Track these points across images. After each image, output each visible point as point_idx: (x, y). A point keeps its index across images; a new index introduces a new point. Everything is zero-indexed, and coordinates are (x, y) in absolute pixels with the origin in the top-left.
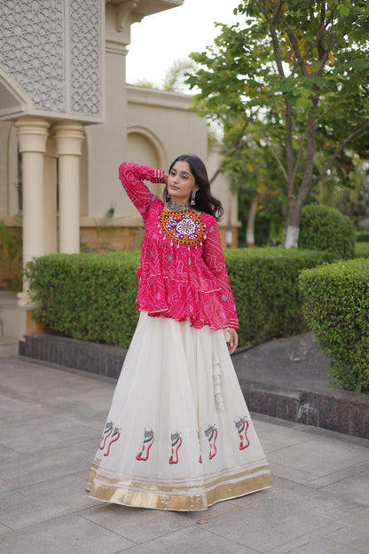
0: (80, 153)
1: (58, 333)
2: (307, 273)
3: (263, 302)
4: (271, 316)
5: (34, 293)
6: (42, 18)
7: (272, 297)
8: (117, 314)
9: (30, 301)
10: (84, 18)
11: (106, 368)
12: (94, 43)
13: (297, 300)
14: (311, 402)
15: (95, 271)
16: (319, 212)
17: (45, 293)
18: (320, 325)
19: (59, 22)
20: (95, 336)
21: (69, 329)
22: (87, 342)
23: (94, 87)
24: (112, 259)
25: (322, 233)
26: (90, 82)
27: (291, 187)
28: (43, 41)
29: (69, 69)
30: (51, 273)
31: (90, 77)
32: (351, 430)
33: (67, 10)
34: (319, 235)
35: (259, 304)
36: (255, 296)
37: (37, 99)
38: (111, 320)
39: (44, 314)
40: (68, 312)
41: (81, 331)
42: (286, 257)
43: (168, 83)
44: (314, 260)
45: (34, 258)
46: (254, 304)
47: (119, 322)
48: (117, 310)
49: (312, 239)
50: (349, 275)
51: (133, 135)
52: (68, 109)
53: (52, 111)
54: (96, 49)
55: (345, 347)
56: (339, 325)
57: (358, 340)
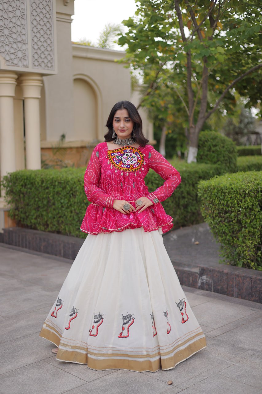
0: (39, 97)
1: (27, 227)
2: (203, 184)
3: (172, 202)
4: (179, 212)
5: (9, 199)
7: (179, 198)
8: (69, 213)
9: (6, 204)
11: (62, 251)
12: (48, 16)
13: (196, 200)
14: (207, 275)
15: (53, 182)
16: (211, 137)
17: (17, 198)
18: (213, 220)
19: (22, 1)
20: (54, 229)
21: (35, 224)
22: (48, 233)
23: (49, 49)
24: (64, 174)
25: (213, 152)
26: (45, 44)
27: (191, 119)
28: (11, 15)
29: (30, 35)
30: (21, 184)
31: (45, 41)
32: (236, 294)
34: (211, 153)
37: (8, 58)
38: (65, 217)
39: (17, 213)
40: (34, 211)
41: (44, 225)
42: (188, 169)
43: (102, 41)
44: (208, 171)
45: (9, 173)
46: (166, 204)
47: (70, 219)
48: (69, 210)
49: (207, 156)
50: (233, 186)
51: (77, 80)
52: (30, 65)
53: (18, 66)
54: (50, 20)
55: (231, 236)
56: (226, 221)
57: (240, 230)
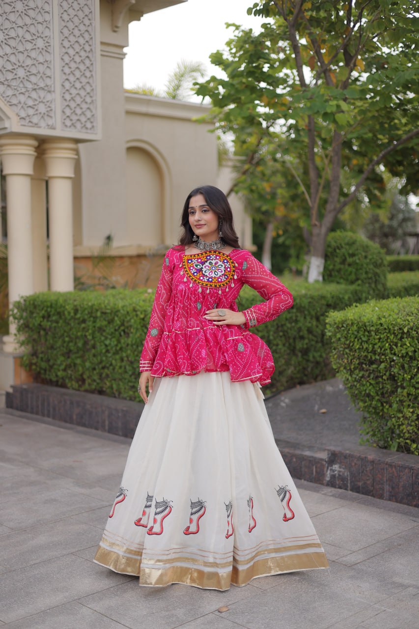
0: (72, 175)
1: (50, 383)
2: (335, 316)
3: (284, 345)
4: (294, 360)
5: (22, 338)
6: (28, 21)
7: (294, 339)
8: (119, 361)
9: (17, 346)
10: (76, 20)
11: (107, 423)
12: (87, 48)
13: (322, 341)
14: (340, 463)
15: (92, 312)
16: (346, 241)
17: (35, 336)
18: (351, 375)
19: (47, 24)
20: (93, 387)
21: (63, 378)
22: (83, 393)
23: (88, 100)
24: (112, 299)
25: (350, 265)
26: (83, 93)
27: (314, 212)
28: (29, 46)
29: (58, 78)
30: (41, 314)
31: (83, 87)
32: (386, 495)
33: (56, 10)
34: (347, 266)
35: (280, 347)
36: (275, 339)
37: (23, 114)
38: (111, 368)
39: (34, 361)
40: (62, 358)
41: (77, 381)
42: (309, 293)
43: (171, 88)
44: (341, 296)
45: (22, 297)
47: (120, 371)
48: (117, 357)
49: (339, 271)
50: (383, 320)
51: (131, 150)
52: (59, 125)
53: (40, 127)
54: (90, 55)
55: (379, 400)
56: (372, 376)
57: (393, 392)
